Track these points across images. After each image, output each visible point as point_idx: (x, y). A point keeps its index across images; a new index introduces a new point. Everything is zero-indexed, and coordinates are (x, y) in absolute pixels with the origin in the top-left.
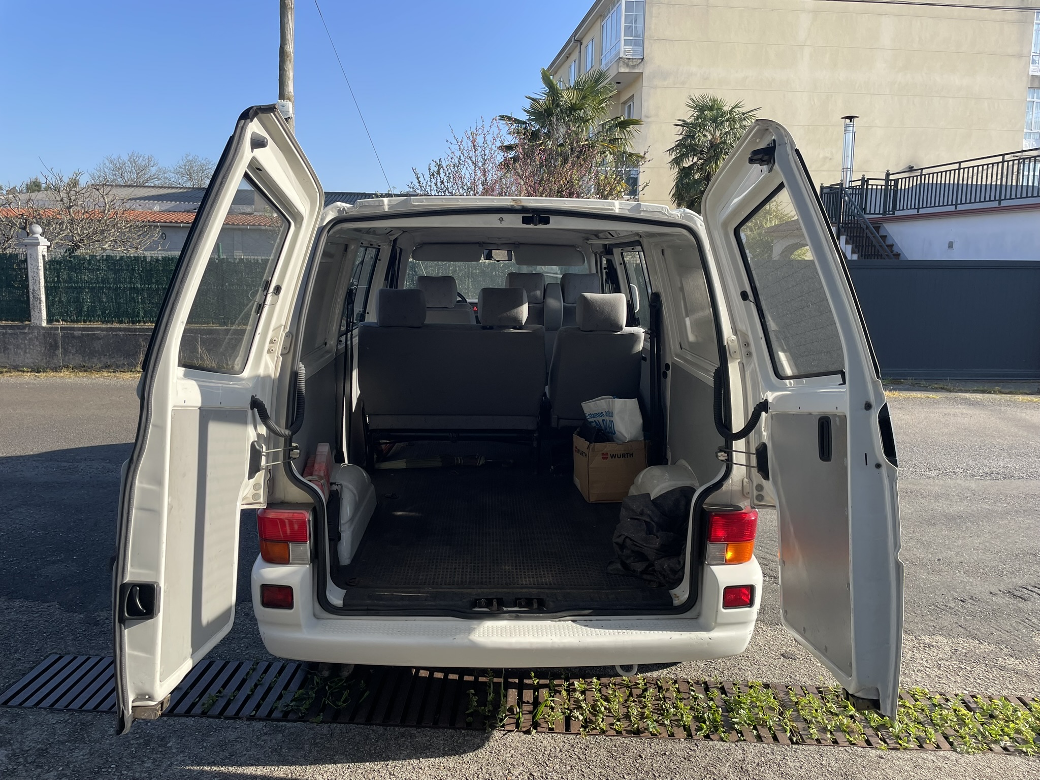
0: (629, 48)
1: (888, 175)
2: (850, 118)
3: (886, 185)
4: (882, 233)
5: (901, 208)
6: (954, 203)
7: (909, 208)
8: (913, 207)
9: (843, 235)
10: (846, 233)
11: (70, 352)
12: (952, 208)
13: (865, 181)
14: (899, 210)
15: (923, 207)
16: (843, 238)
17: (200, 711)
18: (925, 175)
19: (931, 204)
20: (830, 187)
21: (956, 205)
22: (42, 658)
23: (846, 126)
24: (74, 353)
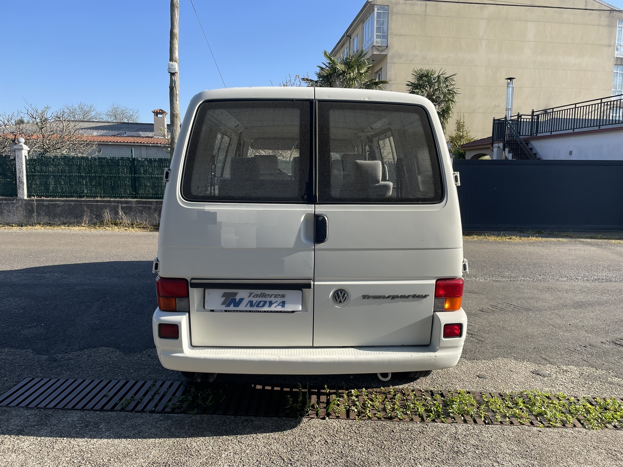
0: (379, 40)
1: (533, 112)
2: (511, 79)
3: (532, 119)
4: (530, 146)
5: (541, 132)
6: (572, 128)
7: (546, 131)
8: (548, 131)
9: (507, 147)
10: (508, 147)
11: (41, 215)
12: (572, 131)
13: (519, 116)
14: (540, 133)
15: (554, 131)
16: (507, 150)
17: (120, 408)
18: (555, 112)
19: (558, 129)
20: (499, 120)
21: (574, 129)
22: (22, 380)
23: (508, 84)
24: (44, 215)
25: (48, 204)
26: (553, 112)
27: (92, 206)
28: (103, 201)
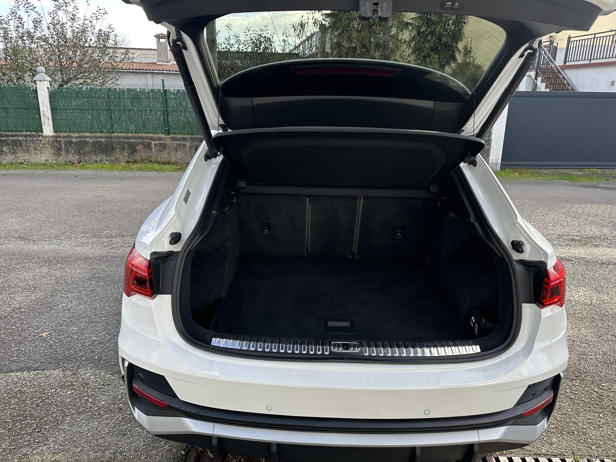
1: (570, 38)
7: (583, 59)
8: (586, 59)
10: (542, 75)
11: (70, 153)
12: (615, 60)
13: (552, 42)
14: (574, 61)
15: (593, 59)
18: (597, 38)
19: (600, 57)
24: (73, 153)
25: (76, 141)
26: (594, 38)
27: (123, 143)
28: (134, 138)
